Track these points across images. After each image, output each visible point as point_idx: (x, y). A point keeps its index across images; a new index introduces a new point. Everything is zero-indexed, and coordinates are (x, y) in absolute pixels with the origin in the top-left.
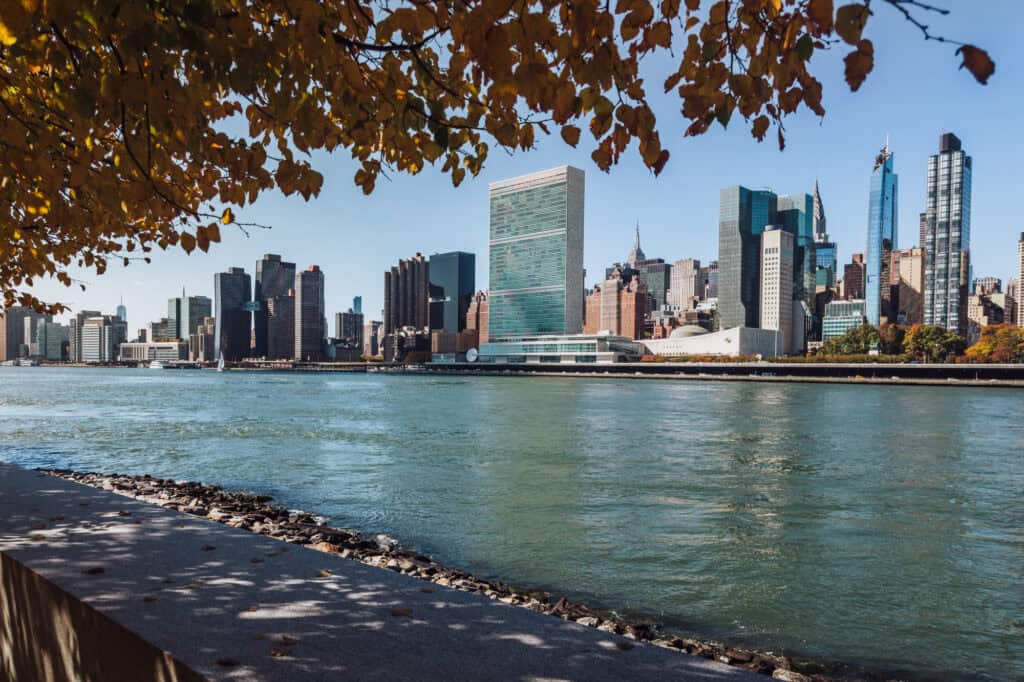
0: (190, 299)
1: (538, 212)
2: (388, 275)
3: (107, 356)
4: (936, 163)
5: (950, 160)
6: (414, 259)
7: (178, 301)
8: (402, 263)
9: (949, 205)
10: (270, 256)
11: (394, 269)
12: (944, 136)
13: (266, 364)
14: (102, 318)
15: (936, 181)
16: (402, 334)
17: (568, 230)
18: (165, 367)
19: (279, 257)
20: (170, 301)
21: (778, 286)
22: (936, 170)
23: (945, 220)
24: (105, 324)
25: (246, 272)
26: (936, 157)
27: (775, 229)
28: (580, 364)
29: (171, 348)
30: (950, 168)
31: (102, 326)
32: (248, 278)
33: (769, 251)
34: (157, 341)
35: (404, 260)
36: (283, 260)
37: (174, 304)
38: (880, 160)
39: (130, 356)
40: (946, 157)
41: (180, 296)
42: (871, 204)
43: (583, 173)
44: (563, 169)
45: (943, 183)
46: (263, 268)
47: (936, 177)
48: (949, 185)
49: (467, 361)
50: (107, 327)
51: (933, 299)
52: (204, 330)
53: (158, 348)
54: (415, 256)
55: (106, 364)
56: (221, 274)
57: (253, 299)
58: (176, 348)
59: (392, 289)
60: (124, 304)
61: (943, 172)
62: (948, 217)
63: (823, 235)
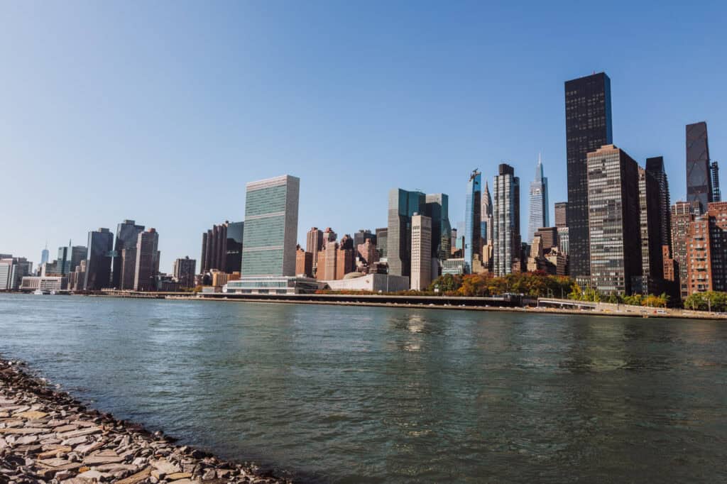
0: (74, 248)
1: (271, 201)
2: (205, 235)
3: (12, 286)
4: (497, 180)
5: (504, 179)
6: (224, 225)
7: (65, 249)
8: (215, 227)
9: (504, 205)
10: (127, 221)
11: (210, 231)
12: (500, 165)
13: (115, 292)
14: (12, 259)
15: (498, 191)
16: (208, 274)
17: (286, 213)
18: (44, 294)
19: (134, 222)
20: (60, 249)
21: (420, 249)
22: (497, 184)
23: (502, 213)
24: (13, 264)
25: (110, 231)
26: (497, 177)
27: (418, 214)
28: (279, 294)
29: (56, 281)
30: (504, 183)
31: (11, 264)
32: (112, 234)
33: (415, 228)
34: (49, 276)
35: (217, 225)
36: (136, 224)
37: (63, 250)
38: (473, 177)
39: (27, 286)
40: (501, 177)
41: (67, 245)
42: (467, 202)
43: (298, 179)
44: (285, 177)
45: (501, 192)
46: (122, 229)
47: (497, 188)
48: (504, 193)
49: (222, 292)
50: (14, 266)
51: (498, 259)
52: (80, 270)
53: (48, 280)
54: (225, 223)
55: (10, 291)
56: (93, 232)
57: (114, 249)
58: (60, 281)
59: (207, 244)
60: (48, 249)
61: (501, 185)
62: (504, 211)
63: (490, 216)
